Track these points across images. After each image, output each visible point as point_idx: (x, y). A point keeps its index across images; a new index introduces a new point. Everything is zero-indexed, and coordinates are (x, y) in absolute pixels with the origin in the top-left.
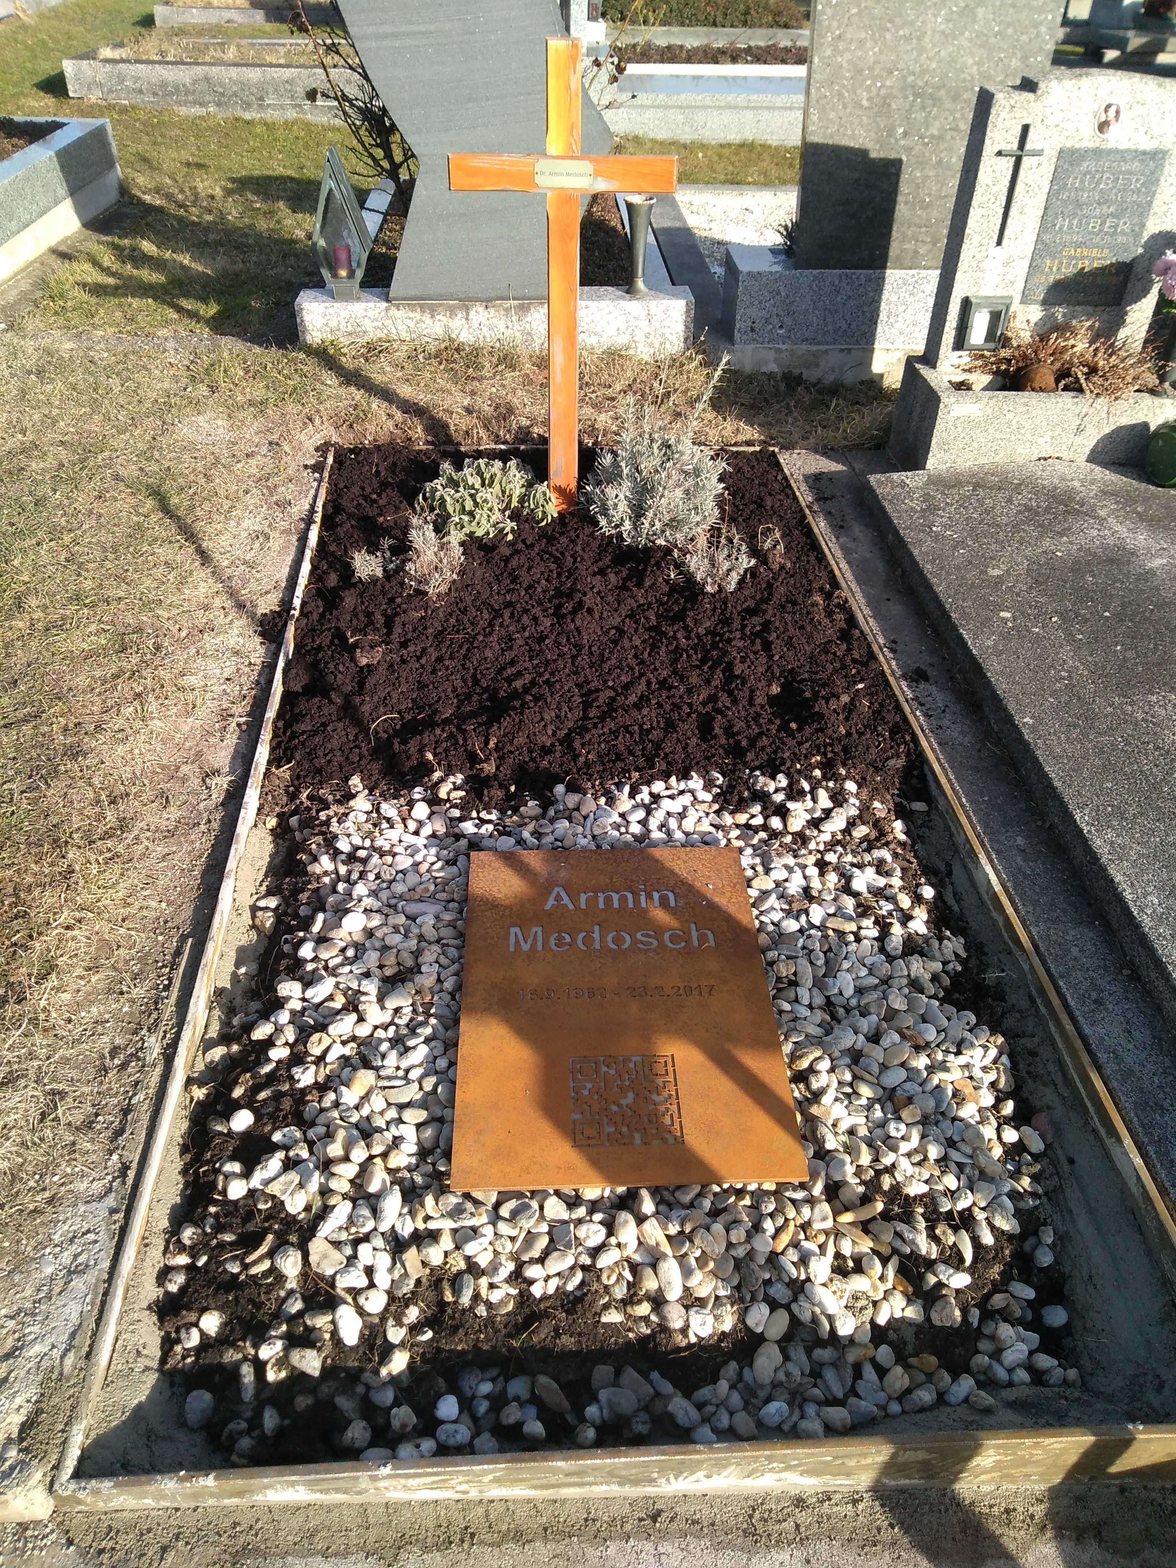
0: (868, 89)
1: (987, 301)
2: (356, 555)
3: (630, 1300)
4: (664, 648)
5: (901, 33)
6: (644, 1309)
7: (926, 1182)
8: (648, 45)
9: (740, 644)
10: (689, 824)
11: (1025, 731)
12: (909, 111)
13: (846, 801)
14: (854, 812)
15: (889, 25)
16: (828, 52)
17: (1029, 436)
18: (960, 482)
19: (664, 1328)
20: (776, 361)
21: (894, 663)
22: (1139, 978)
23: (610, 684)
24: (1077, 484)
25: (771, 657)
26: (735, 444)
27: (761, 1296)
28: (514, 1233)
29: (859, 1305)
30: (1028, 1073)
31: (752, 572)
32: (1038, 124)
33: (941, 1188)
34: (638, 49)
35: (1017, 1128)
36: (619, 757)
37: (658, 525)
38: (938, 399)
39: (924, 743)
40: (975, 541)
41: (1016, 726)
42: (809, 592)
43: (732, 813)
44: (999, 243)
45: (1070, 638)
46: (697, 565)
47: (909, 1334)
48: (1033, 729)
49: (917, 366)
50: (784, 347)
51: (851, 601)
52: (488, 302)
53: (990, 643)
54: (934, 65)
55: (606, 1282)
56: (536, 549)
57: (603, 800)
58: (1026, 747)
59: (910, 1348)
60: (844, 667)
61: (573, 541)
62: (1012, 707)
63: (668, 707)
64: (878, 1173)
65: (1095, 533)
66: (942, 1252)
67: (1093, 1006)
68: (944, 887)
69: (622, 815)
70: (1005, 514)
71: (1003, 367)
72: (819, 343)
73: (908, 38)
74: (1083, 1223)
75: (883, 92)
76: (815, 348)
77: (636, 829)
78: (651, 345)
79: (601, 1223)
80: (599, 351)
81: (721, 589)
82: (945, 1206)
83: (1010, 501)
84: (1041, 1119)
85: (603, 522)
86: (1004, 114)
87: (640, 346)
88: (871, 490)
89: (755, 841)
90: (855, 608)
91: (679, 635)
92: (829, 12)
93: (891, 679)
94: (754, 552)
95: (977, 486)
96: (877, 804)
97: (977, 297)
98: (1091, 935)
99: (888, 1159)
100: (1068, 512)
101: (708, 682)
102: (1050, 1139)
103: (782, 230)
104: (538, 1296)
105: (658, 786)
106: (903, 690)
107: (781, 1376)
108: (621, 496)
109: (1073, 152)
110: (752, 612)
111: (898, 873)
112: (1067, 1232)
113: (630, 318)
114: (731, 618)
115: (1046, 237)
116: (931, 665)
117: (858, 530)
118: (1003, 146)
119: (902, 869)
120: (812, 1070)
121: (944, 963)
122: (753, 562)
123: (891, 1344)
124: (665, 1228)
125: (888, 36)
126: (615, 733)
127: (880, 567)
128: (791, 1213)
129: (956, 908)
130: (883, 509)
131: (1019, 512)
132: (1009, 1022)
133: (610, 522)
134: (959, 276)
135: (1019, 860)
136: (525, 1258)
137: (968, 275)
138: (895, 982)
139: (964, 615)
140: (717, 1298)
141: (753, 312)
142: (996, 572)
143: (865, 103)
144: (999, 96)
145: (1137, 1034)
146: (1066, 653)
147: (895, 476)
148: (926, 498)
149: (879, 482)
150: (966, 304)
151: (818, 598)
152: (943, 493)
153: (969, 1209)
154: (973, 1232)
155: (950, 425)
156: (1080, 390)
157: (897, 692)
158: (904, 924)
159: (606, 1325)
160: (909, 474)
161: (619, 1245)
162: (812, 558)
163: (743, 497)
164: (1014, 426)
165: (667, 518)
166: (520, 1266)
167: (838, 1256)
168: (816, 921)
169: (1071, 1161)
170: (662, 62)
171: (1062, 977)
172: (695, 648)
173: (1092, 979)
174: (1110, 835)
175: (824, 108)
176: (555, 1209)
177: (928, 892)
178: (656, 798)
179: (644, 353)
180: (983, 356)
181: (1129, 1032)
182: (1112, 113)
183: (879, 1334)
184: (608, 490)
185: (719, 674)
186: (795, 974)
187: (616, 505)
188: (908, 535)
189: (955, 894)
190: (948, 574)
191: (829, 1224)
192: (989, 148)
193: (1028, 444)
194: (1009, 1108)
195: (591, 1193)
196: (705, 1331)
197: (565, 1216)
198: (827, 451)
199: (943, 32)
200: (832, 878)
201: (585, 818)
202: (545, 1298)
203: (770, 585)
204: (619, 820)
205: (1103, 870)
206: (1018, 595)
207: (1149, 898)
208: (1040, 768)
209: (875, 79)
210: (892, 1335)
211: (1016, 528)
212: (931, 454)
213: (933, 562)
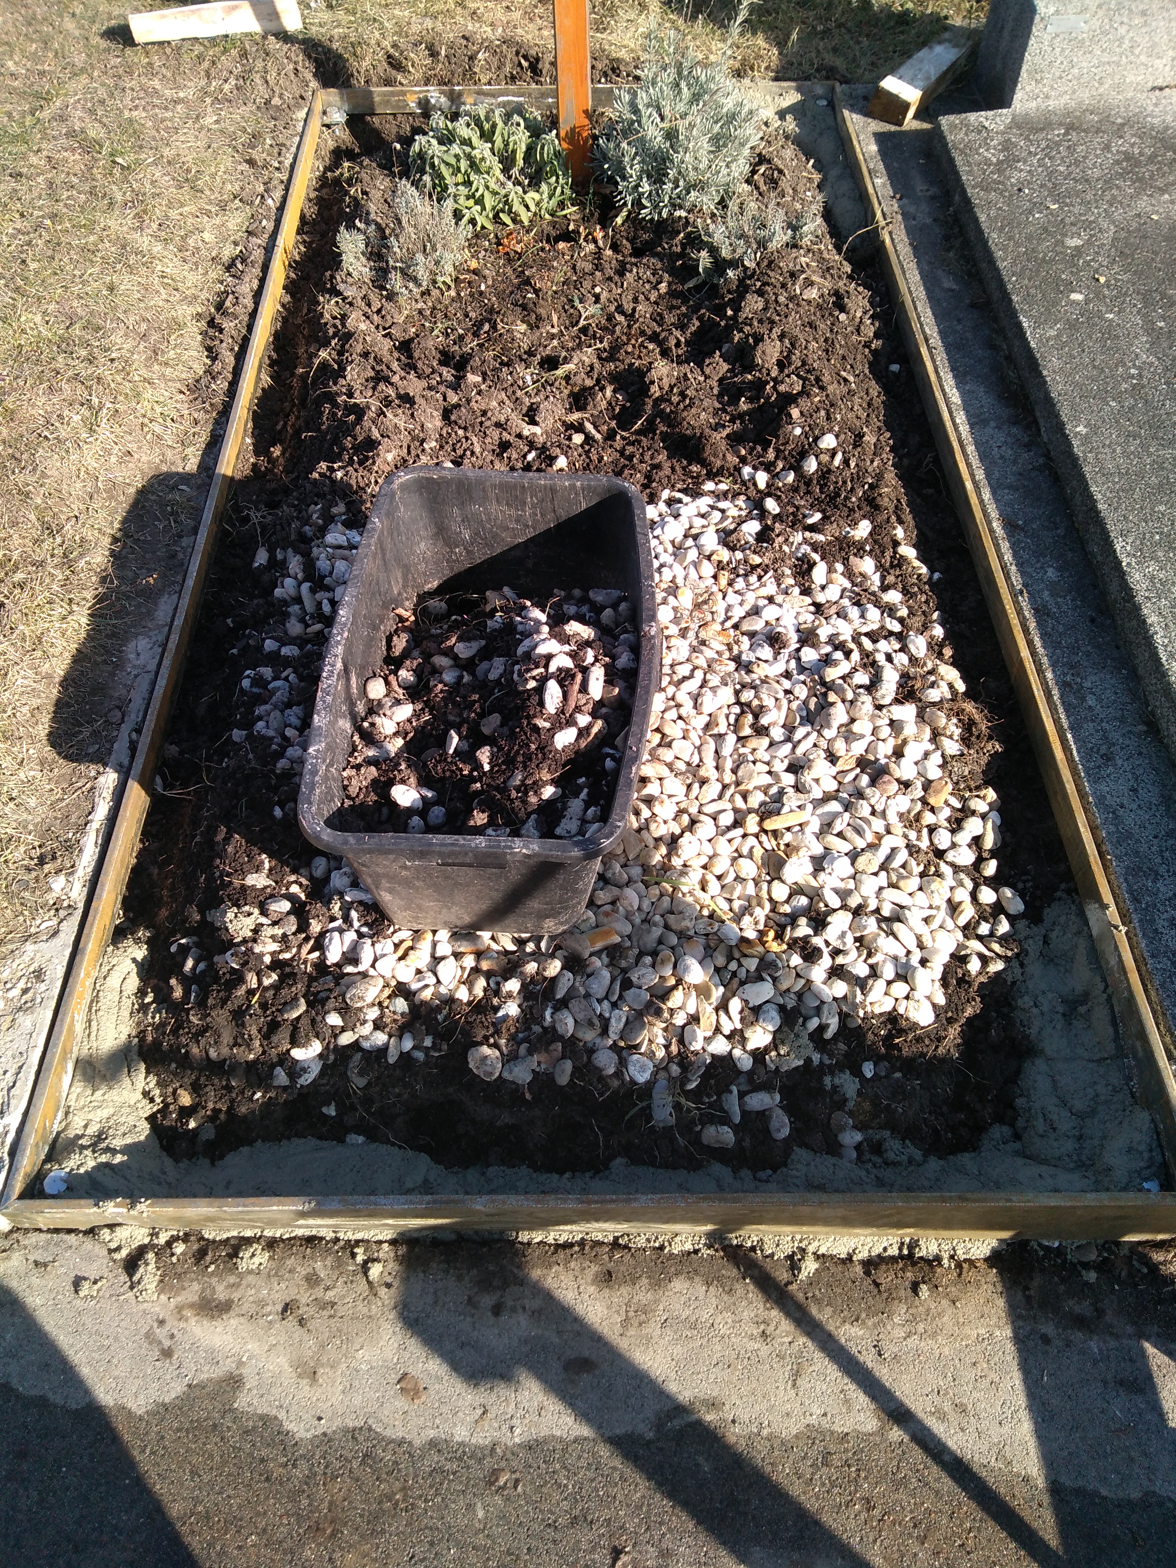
11: (1075, 443)
17: (1143, 58)
18: (1050, 124)
22: (1158, 733)
35: (996, 889)
37: (683, 186)
38: (1033, 10)
40: (1056, 201)
41: (1066, 436)
45: (1149, 326)
48: (1086, 439)
53: (1053, 333)
58: (1074, 462)
62: (1065, 413)
83: (1107, 147)
88: (941, 137)
95: (1070, 128)
117: (922, 189)
130: (951, 160)
131: (1118, 162)
135: (1046, 595)
139: (1028, 298)
142: (1075, 242)
145: (1143, 794)
146: (1140, 345)
147: (973, 117)
148: (1007, 146)
149: (953, 126)
152: (1027, 138)
155: (1046, 47)
160: (990, 113)
164: (1127, 44)
174: (1152, 567)
188: (976, 195)
190: (1017, 245)
193: (1142, 69)
205: (1137, 608)
206: (1096, 271)
208: (1086, 487)
211: (1109, 184)
212: (1019, 86)
213: (1001, 230)
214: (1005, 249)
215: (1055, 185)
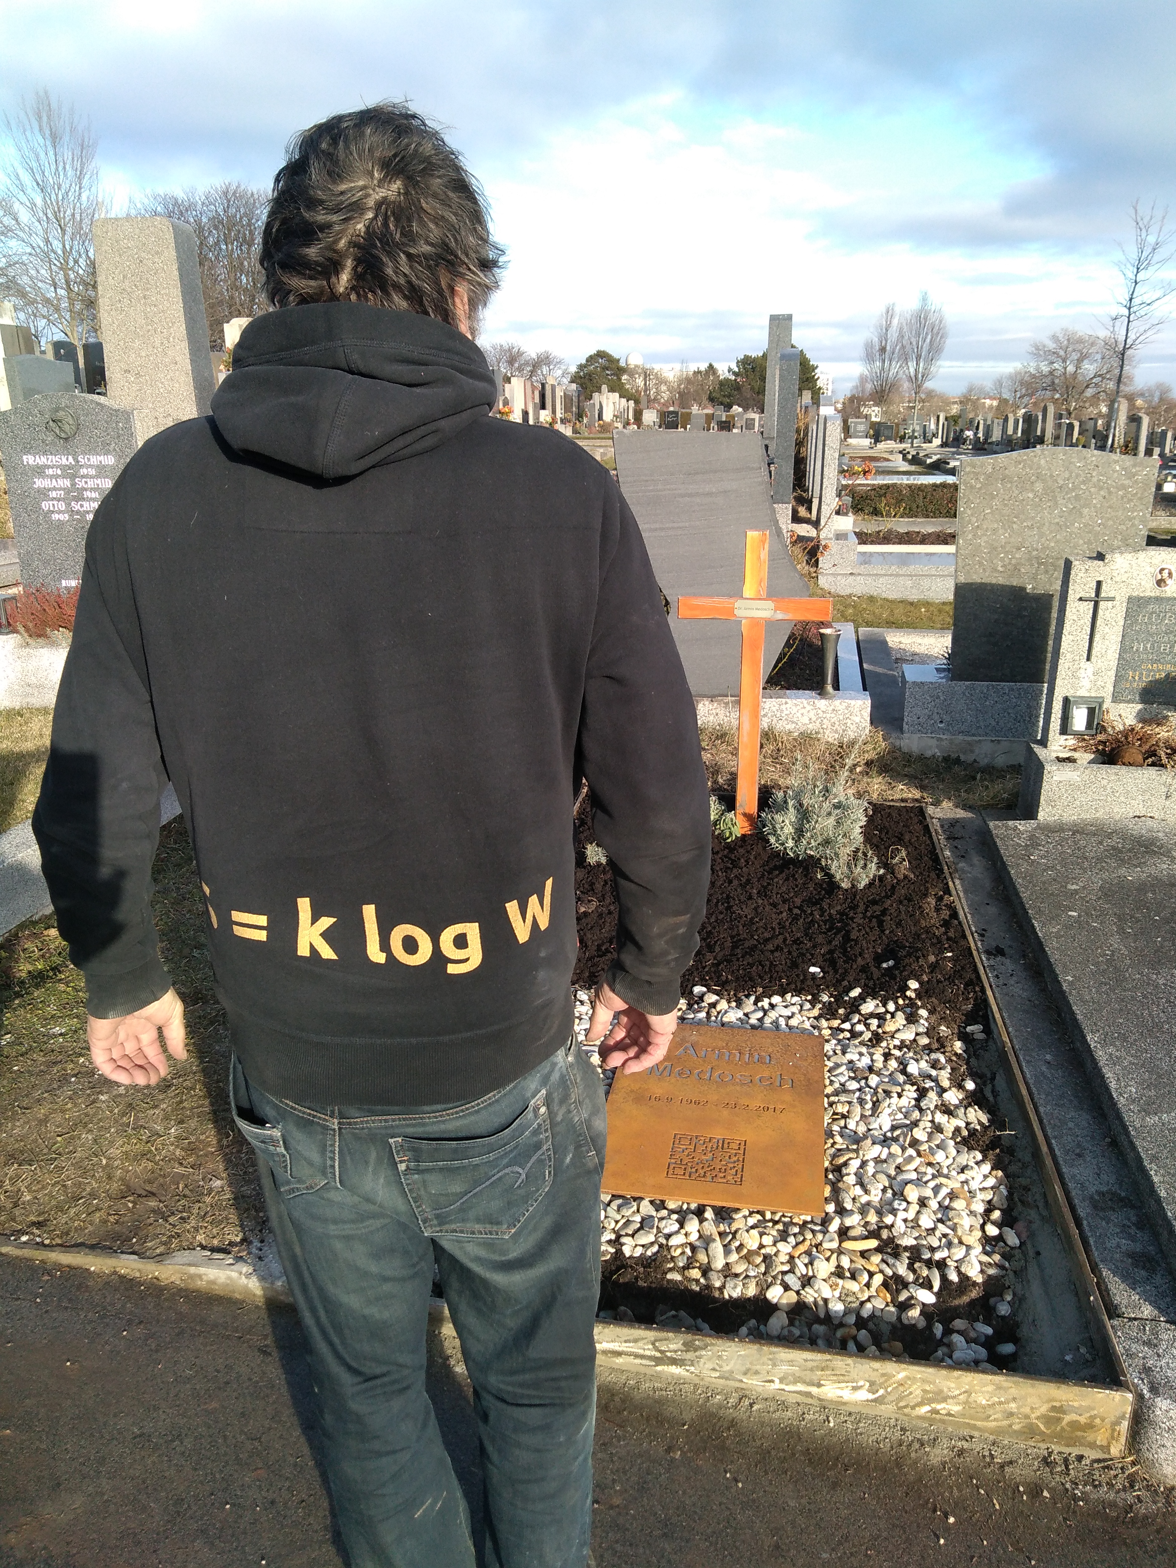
0: (1002, 560)
1: (1083, 700)
2: (589, 847)
3: (687, 1267)
4: (802, 920)
5: (1025, 524)
6: (695, 1273)
7: (915, 1239)
8: (890, 531)
9: (861, 921)
10: (793, 1022)
11: (1064, 985)
12: (1036, 574)
13: (917, 1021)
14: (922, 1030)
15: (1015, 520)
16: (970, 536)
17: (1122, 799)
18: (1062, 829)
19: (708, 1287)
20: (937, 747)
21: (979, 944)
22: (1117, 1145)
23: (756, 937)
24: (1161, 835)
25: (883, 931)
26: (892, 800)
27: (779, 1282)
28: (618, 1217)
29: (849, 1299)
30: (1020, 1200)
31: (881, 878)
32: (1109, 581)
33: (925, 1243)
34: (881, 534)
35: (1000, 1229)
36: (751, 979)
37: (813, 844)
38: (1043, 767)
39: (989, 993)
40: (1062, 867)
41: (1058, 982)
42: (926, 895)
43: (827, 1020)
44: (1088, 659)
45: (1121, 931)
46: (838, 870)
47: (886, 1329)
48: (1071, 984)
49: (1032, 745)
50: (944, 737)
51: (957, 903)
52: (712, 698)
53: (1054, 930)
54: (1053, 545)
55: (674, 1254)
56: (720, 856)
57: (734, 1004)
58: (1063, 994)
59: (885, 1338)
60: (939, 942)
61: (748, 852)
62: (1059, 970)
63: (795, 954)
64: (880, 1228)
65: (1165, 866)
66: (917, 1279)
67: (1074, 1157)
68: (985, 1084)
69: (746, 1015)
70: (1092, 849)
71: (1100, 748)
72: (973, 735)
73: (1031, 528)
74: (1035, 1289)
75: (1013, 561)
76: (969, 739)
77: (753, 1021)
78: (836, 732)
79: (676, 1221)
80: (796, 734)
81: (853, 886)
82: (926, 1256)
83: (1101, 843)
84: (1020, 1225)
85: (772, 840)
86: (1081, 574)
87: (827, 732)
88: (989, 831)
89: (841, 1037)
90: (959, 907)
91: (815, 913)
92: (969, 512)
93: (975, 953)
94: (883, 863)
95: (1076, 832)
96: (943, 1028)
97: (1074, 697)
98: (1088, 1117)
99: (889, 1220)
100: (1147, 852)
101: (830, 942)
102: (1024, 1236)
103: (946, 655)
104: (627, 1254)
105: (776, 999)
106: (981, 960)
107: (786, 1332)
108: (787, 822)
109: (1139, 599)
110: (874, 902)
111: (949, 1070)
112: (1023, 1295)
113: (819, 712)
114: (858, 906)
115: (1127, 656)
116: (1010, 946)
117: (976, 860)
118: (1083, 594)
119: (952, 1069)
120: (846, 1164)
121: (968, 1124)
122: (882, 871)
123: (870, 1331)
124: (717, 1227)
125: (1015, 526)
126: (751, 965)
127: (988, 884)
128: (809, 1236)
129: (991, 1099)
130: (995, 843)
131: (1107, 850)
132: (1013, 1168)
133: (777, 840)
134: (1059, 682)
135: (1044, 1068)
136: (623, 1233)
137: (1066, 682)
138: (922, 1124)
139: (1040, 911)
140: (747, 1277)
141: (918, 711)
142: (1074, 887)
143: (1001, 569)
144: (1075, 563)
145: (1104, 1177)
146: (1115, 941)
147: (1010, 823)
148: (1032, 837)
149: (997, 827)
150: (1066, 701)
151: (932, 901)
152: (1046, 835)
153: (944, 1259)
154: (943, 1272)
155: (1054, 787)
156: (1162, 766)
157: (977, 960)
158: (940, 1095)
159: (669, 1281)
160: (1022, 822)
161: (686, 1235)
162: (933, 875)
163: (887, 833)
164: (1109, 790)
165: (820, 840)
166: (619, 1237)
167: (839, 1266)
168: (873, 1085)
169: (1038, 1253)
170: (900, 544)
171: (1055, 1137)
172: (825, 922)
173: (1079, 1142)
174: (1111, 1049)
175: (968, 572)
176: (646, 1208)
177: (970, 1085)
178: (772, 1006)
179: (831, 737)
180: (1084, 740)
181: (1098, 1175)
182: (1165, 574)
183: (861, 1323)
184: (777, 817)
185: (839, 937)
186: (848, 1112)
187: (782, 828)
188: (1009, 860)
189: (993, 1091)
190: (1034, 886)
191: (835, 1245)
192: (1072, 596)
193: (1123, 805)
194: (996, 1215)
195: (672, 1205)
196: (736, 1294)
197: (654, 1213)
198: (966, 807)
199: (1058, 523)
200: (893, 1064)
201: (718, 1013)
202: (631, 1257)
203: (893, 887)
204: (743, 1017)
205: (1100, 1070)
206: (1087, 902)
207: (1129, 1088)
208: (1070, 1008)
209: (1006, 553)
210: (871, 1325)
211: (1099, 860)
212: (1041, 808)
213: (1024, 878)
214: (1026, 888)
215: (1063, 859)
